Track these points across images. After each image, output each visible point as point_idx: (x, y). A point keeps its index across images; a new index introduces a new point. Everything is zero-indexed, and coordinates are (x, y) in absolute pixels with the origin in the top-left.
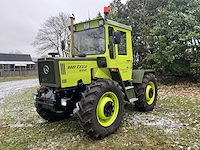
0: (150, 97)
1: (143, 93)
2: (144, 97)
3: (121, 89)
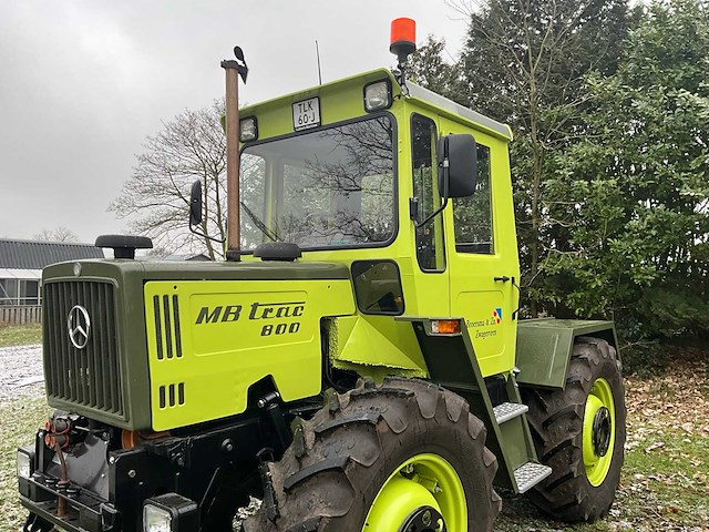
0: (599, 450)
1: (572, 436)
2: (577, 453)
3: (478, 431)
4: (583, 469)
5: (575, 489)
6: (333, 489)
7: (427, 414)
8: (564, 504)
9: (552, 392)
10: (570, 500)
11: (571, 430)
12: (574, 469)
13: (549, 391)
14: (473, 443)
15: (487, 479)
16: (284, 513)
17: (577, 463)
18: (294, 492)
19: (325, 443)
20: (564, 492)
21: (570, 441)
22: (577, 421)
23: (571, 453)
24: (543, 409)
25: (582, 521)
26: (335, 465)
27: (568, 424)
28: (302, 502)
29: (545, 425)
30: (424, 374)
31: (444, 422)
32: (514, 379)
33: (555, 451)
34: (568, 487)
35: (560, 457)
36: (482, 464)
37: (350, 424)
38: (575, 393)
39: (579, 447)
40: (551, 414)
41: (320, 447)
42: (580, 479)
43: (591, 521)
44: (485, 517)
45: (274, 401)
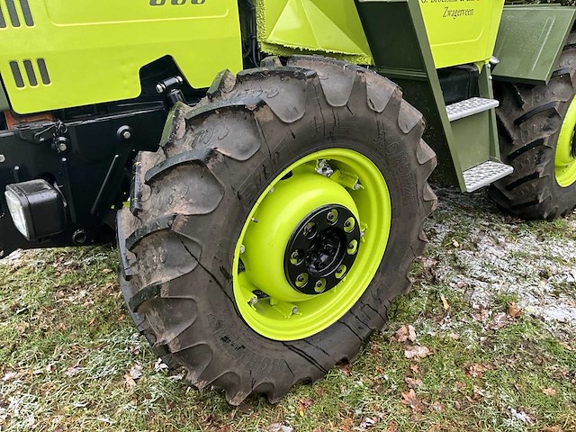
1: (546, 135)
2: (548, 153)
3: (413, 124)
4: (552, 168)
5: (539, 189)
6: (196, 184)
7: (336, 100)
8: (524, 202)
9: (533, 86)
10: (530, 199)
11: (547, 129)
12: (541, 169)
13: (530, 86)
14: (403, 138)
15: (419, 177)
16: (147, 207)
17: (545, 163)
18: (156, 184)
19: (197, 131)
20: (525, 191)
21: (542, 140)
22: (555, 119)
23: (541, 153)
24: (519, 105)
25: (540, 218)
26: (195, 158)
27: (544, 122)
28: (163, 196)
29: (517, 123)
30: (368, 60)
31: (361, 112)
32: (488, 71)
33: (524, 150)
34: (531, 187)
35: (527, 156)
36: (413, 161)
37: (223, 110)
38: (561, 87)
39: (552, 148)
40: (526, 111)
41: (190, 137)
42: (546, 179)
43: (550, 218)
44: (412, 215)
45: (175, 86)
